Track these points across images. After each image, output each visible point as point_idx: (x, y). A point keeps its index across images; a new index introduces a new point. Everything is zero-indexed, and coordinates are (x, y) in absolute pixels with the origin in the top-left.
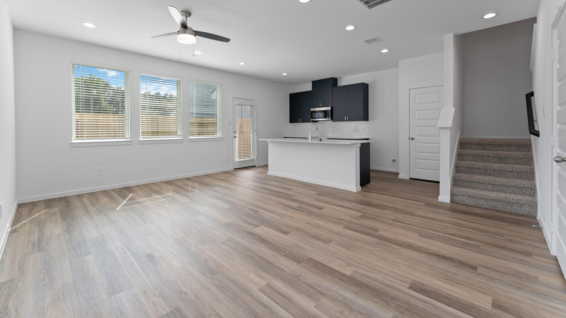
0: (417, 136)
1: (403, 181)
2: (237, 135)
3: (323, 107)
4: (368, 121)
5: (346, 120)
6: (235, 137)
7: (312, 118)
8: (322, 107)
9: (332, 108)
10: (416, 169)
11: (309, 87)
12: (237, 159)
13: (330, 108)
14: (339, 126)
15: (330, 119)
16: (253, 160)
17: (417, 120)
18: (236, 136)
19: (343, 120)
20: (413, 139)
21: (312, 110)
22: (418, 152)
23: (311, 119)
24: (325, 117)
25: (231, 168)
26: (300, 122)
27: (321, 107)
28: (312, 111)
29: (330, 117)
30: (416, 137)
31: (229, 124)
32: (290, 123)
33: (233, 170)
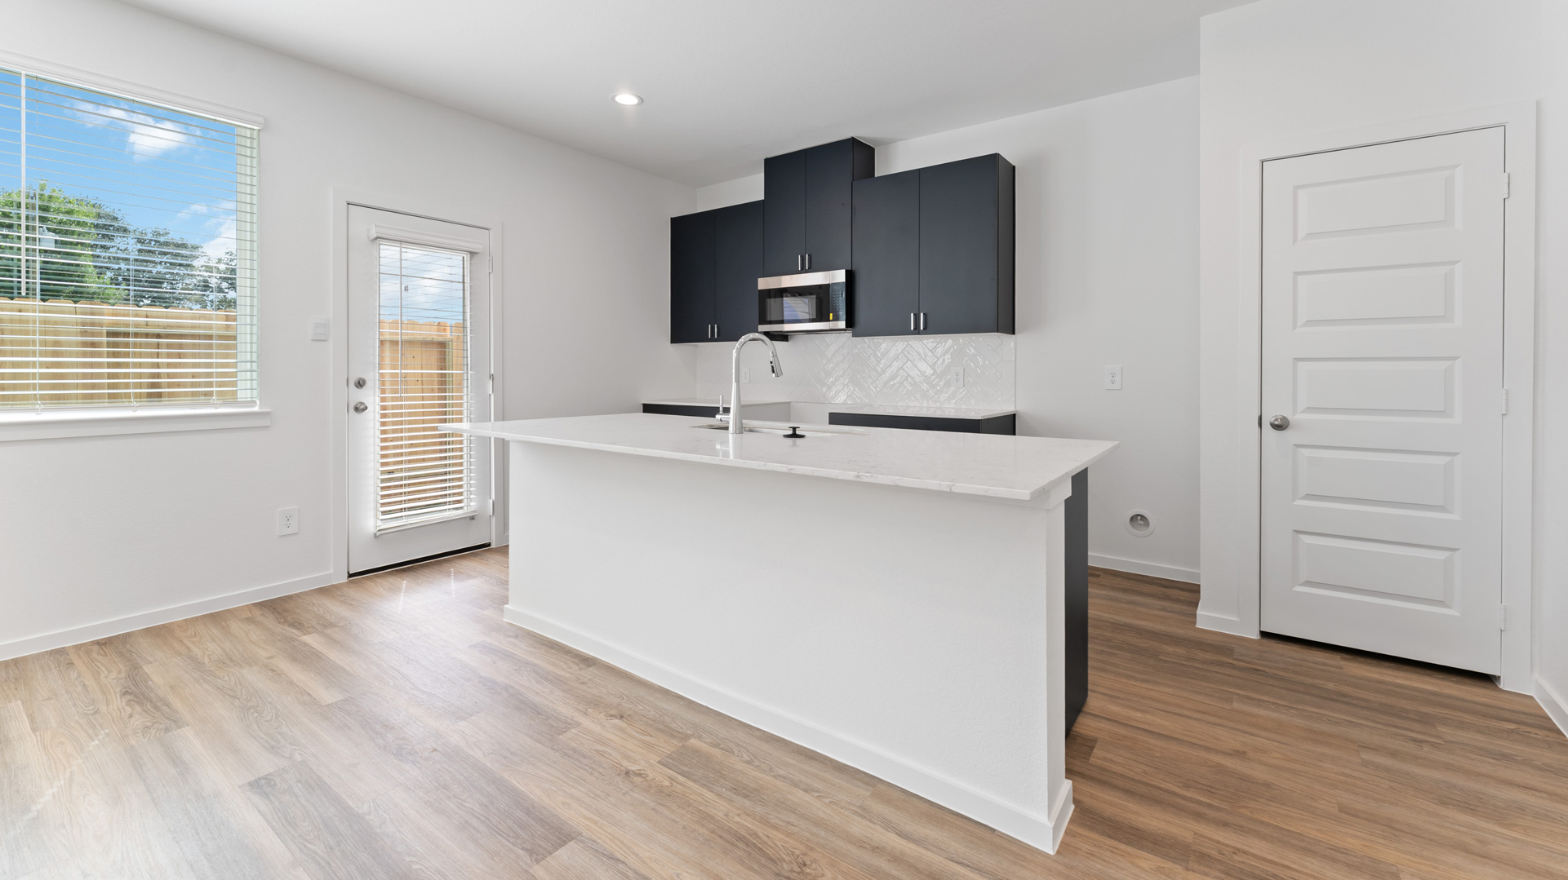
0: (1309, 410)
1: (1221, 647)
2: (371, 397)
3: (811, 269)
4: (1014, 333)
5: (917, 331)
6: (360, 408)
7: (764, 321)
8: (806, 272)
9: (850, 275)
10: (1299, 589)
11: (752, 189)
12: (371, 521)
13: (840, 276)
14: (883, 355)
15: (842, 324)
16: (472, 518)
17: (1309, 323)
18: (368, 402)
19: (901, 330)
20: (1280, 426)
21: (764, 283)
22: (1308, 497)
23: (760, 324)
24: (821, 316)
25: (331, 571)
26: (713, 340)
27: (803, 271)
28: (761, 291)
29: (842, 313)
30: (1299, 416)
31: (321, 339)
32: (671, 343)
33: (345, 579)
